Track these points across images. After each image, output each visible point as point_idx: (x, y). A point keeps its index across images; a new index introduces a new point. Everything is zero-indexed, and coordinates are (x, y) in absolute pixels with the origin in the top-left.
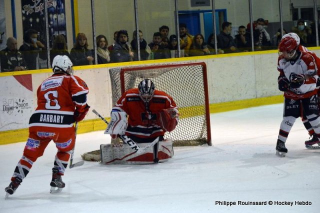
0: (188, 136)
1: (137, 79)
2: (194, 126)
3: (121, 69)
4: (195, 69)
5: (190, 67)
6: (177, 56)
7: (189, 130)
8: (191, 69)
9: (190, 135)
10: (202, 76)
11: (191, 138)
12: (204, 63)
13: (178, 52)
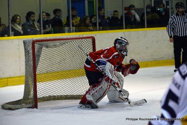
0: (80, 92)
1: (43, 48)
2: (85, 84)
3: (33, 41)
4: (87, 42)
5: (83, 40)
6: (69, 32)
7: (81, 87)
8: (84, 41)
9: (82, 91)
10: (92, 47)
11: (83, 93)
12: (93, 37)
13: (70, 29)
